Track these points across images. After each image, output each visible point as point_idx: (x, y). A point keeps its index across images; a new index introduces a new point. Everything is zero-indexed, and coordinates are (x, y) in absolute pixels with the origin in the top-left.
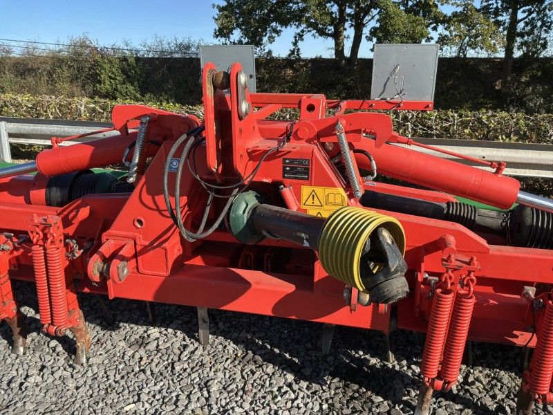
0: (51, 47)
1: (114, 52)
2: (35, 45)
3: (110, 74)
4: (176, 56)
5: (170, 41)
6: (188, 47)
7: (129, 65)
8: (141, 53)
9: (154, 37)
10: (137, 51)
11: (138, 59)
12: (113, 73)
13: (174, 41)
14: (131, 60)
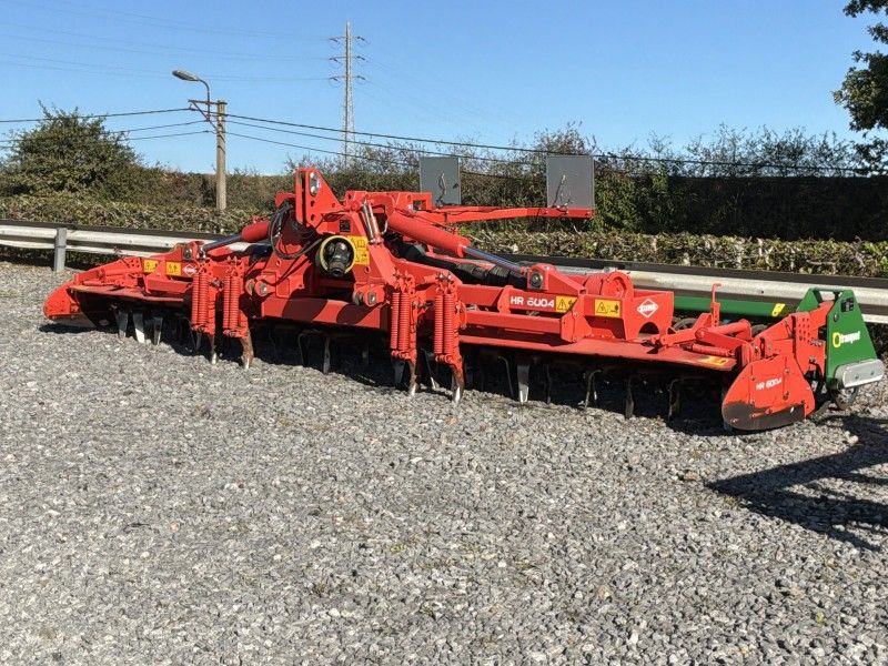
0: (499, 154)
1: (627, 165)
2: (470, 151)
3: (610, 214)
4: (764, 172)
5: (755, 139)
6: (796, 152)
7: (654, 194)
8: (686, 168)
9: (718, 128)
10: (680, 162)
11: (676, 181)
12: (618, 212)
13: (765, 140)
14: (660, 184)
